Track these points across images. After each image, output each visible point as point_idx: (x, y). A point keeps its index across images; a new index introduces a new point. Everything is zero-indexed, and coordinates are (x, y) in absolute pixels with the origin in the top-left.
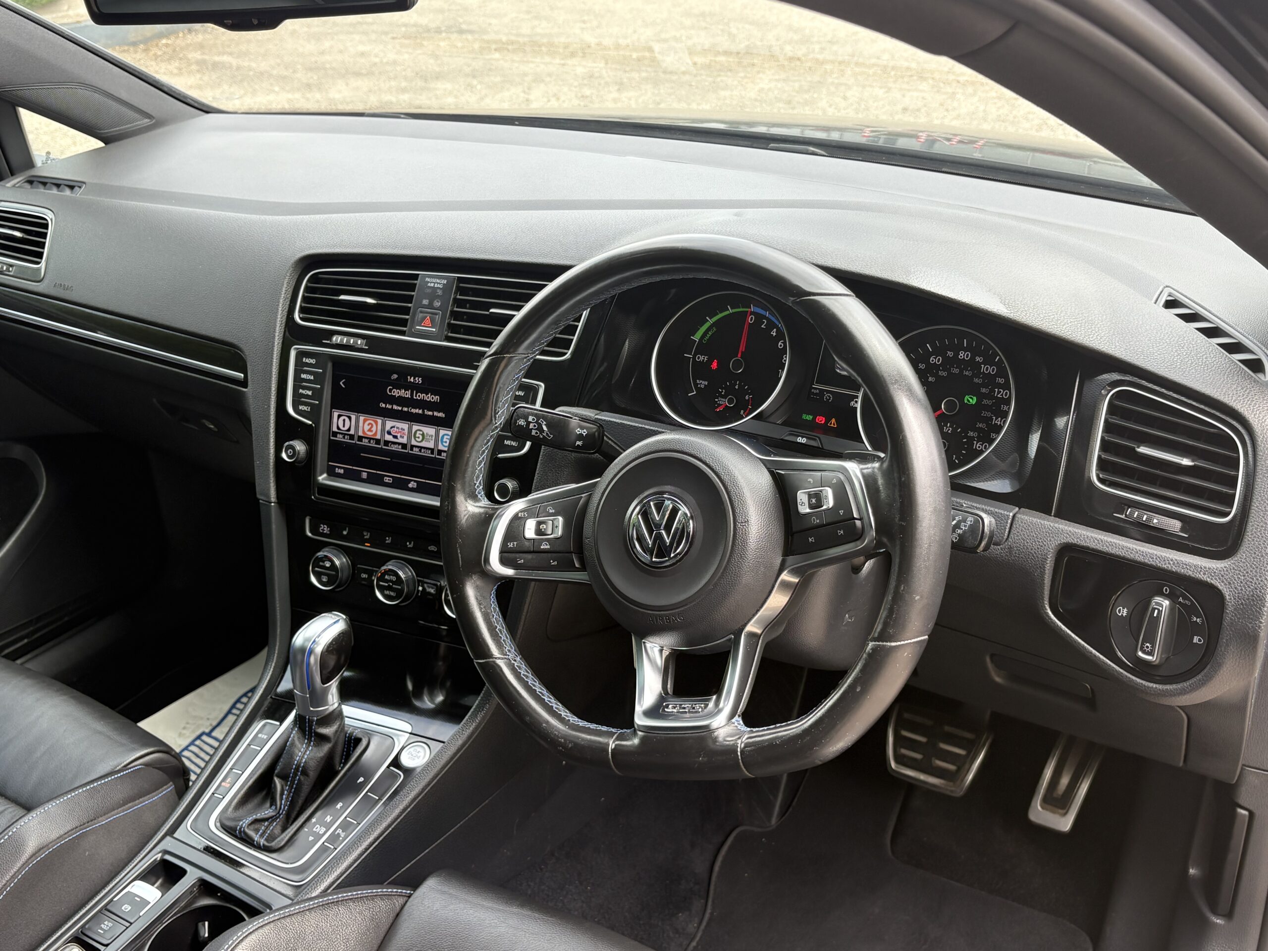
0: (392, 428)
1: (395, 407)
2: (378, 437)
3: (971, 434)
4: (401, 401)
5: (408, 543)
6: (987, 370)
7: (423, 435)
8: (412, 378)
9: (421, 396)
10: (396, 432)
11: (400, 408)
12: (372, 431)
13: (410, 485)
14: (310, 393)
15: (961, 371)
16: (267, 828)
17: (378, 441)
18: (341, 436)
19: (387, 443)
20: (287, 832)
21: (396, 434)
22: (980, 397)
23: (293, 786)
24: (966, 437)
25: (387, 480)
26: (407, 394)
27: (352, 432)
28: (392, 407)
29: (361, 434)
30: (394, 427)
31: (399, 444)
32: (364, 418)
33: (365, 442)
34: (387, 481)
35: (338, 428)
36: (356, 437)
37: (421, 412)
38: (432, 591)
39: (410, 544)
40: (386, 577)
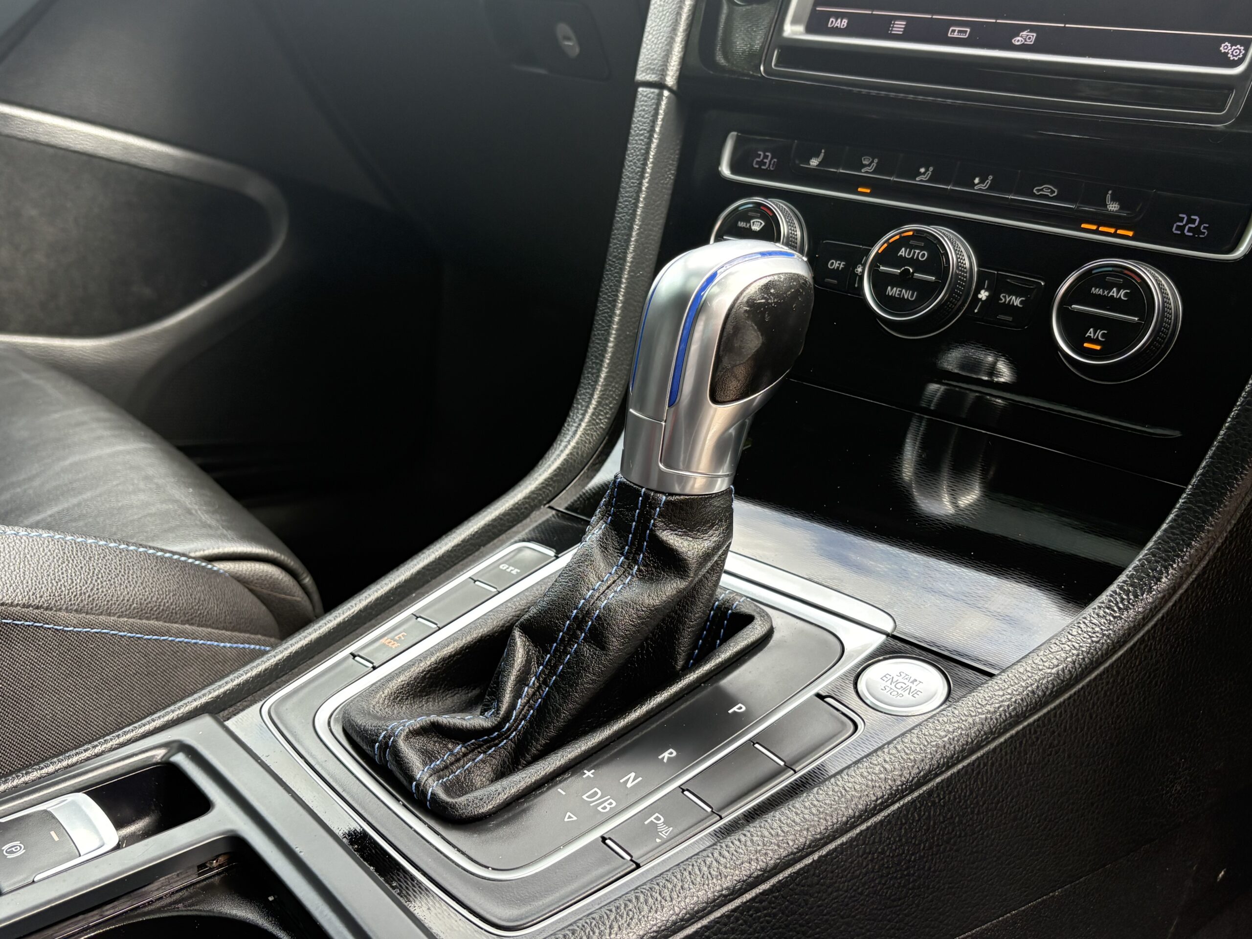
5: (975, 182)
13: (1017, 41)
16: (458, 760)
20: (505, 782)
23: (556, 667)
38: (1017, 301)
39: (982, 181)
40: (903, 252)
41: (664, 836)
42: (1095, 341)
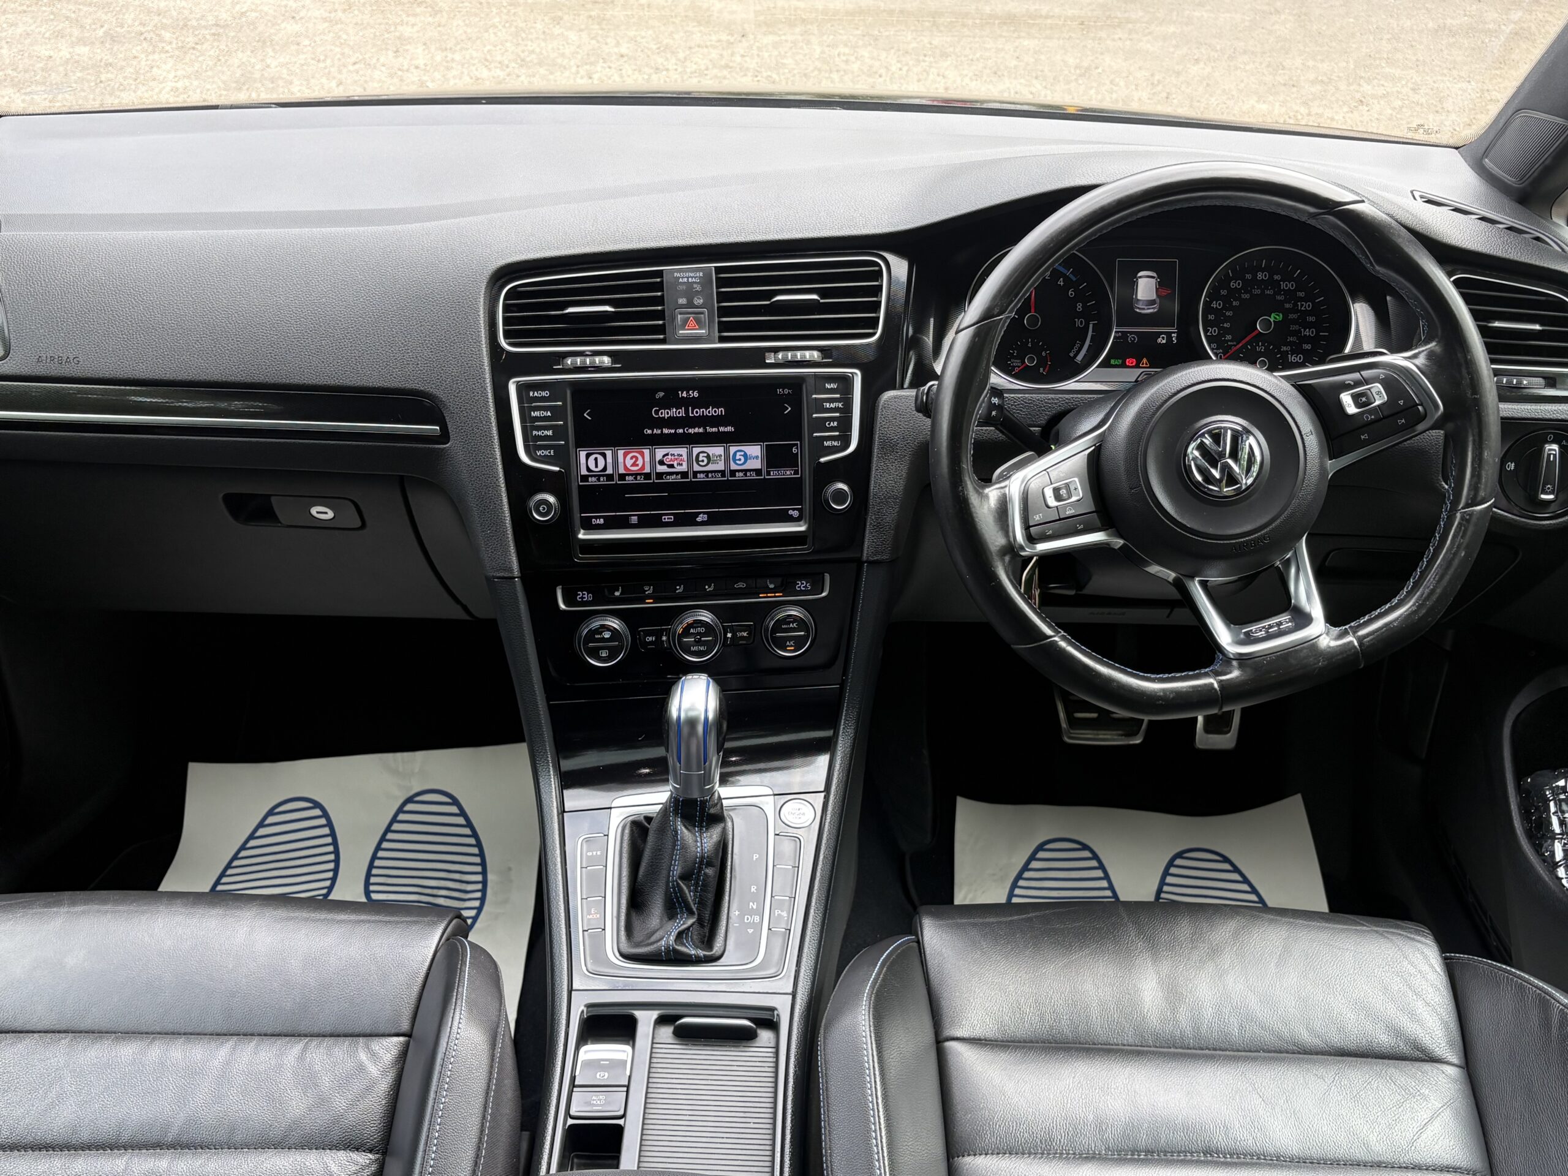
0: (664, 456)
1: (666, 431)
2: (647, 470)
3: (1284, 348)
4: (673, 422)
5: (707, 587)
6: (1286, 286)
7: (708, 457)
8: (685, 392)
9: (699, 412)
10: (671, 460)
11: (673, 431)
12: (638, 465)
13: (699, 519)
14: (550, 433)
15: (1263, 291)
17: (647, 476)
18: (594, 479)
19: (660, 475)
21: (672, 463)
22: (1286, 312)
24: (1280, 352)
25: (665, 519)
26: (681, 413)
27: (609, 471)
28: (662, 431)
29: (622, 471)
30: (667, 455)
31: (677, 473)
32: (623, 451)
33: (629, 479)
34: (667, 520)
35: (588, 469)
36: (616, 477)
37: (701, 430)
38: (745, 634)
39: (709, 587)
40: (692, 631)
41: (786, 915)
42: (791, 646)
